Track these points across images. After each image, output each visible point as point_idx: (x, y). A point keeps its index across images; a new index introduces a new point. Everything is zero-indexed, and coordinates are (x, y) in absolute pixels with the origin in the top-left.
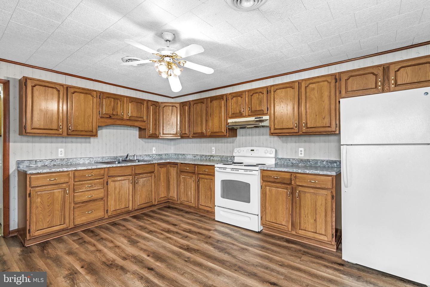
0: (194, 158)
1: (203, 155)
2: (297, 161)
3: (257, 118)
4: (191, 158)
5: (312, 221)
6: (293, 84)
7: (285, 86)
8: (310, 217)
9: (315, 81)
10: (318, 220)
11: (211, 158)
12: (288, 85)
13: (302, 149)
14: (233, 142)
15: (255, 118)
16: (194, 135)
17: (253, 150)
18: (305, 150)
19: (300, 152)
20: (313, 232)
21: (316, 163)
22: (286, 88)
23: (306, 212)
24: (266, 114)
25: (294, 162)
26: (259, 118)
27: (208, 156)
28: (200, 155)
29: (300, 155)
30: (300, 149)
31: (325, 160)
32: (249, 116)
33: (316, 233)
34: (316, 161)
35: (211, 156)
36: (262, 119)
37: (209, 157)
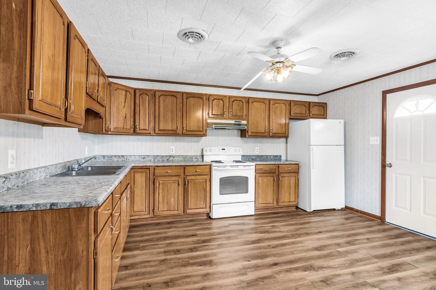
0: (143, 160)
1: (158, 156)
2: (255, 157)
3: (237, 122)
4: (138, 160)
5: (288, 194)
6: (265, 100)
7: (259, 100)
8: (287, 193)
9: (278, 102)
10: (291, 193)
11: (170, 159)
12: (262, 101)
13: (258, 148)
14: (198, 142)
15: (235, 122)
16: (160, 132)
17: (224, 149)
18: (259, 149)
19: (256, 150)
20: (288, 202)
21: (267, 158)
22: (260, 102)
23: (285, 189)
24: (244, 120)
25: (253, 158)
26: (239, 122)
27: (166, 156)
28: (153, 155)
29: (256, 153)
30: (256, 148)
31: (272, 155)
32: (229, 119)
33: (290, 202)
34: (267, 156)
35: (170, 156)
36: (241, 123)
37: (168, 158)
